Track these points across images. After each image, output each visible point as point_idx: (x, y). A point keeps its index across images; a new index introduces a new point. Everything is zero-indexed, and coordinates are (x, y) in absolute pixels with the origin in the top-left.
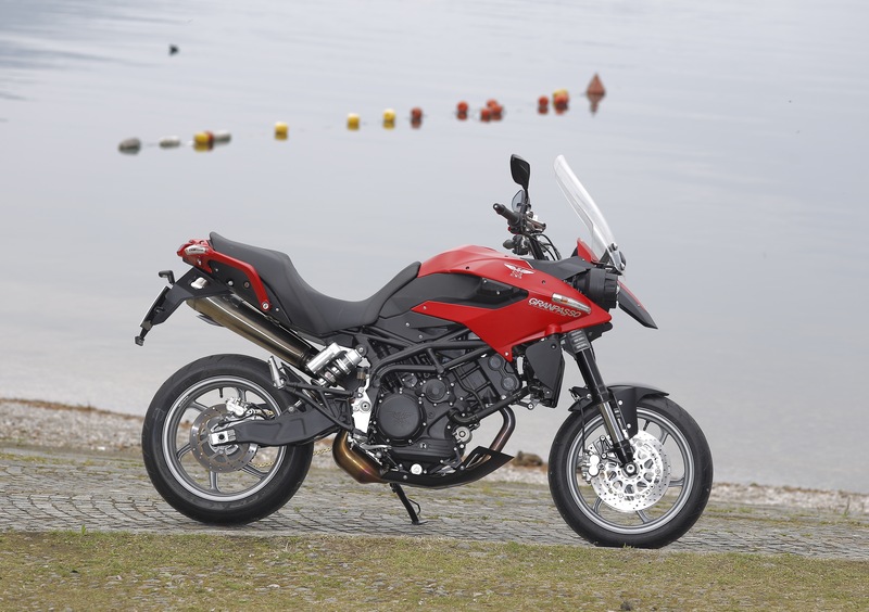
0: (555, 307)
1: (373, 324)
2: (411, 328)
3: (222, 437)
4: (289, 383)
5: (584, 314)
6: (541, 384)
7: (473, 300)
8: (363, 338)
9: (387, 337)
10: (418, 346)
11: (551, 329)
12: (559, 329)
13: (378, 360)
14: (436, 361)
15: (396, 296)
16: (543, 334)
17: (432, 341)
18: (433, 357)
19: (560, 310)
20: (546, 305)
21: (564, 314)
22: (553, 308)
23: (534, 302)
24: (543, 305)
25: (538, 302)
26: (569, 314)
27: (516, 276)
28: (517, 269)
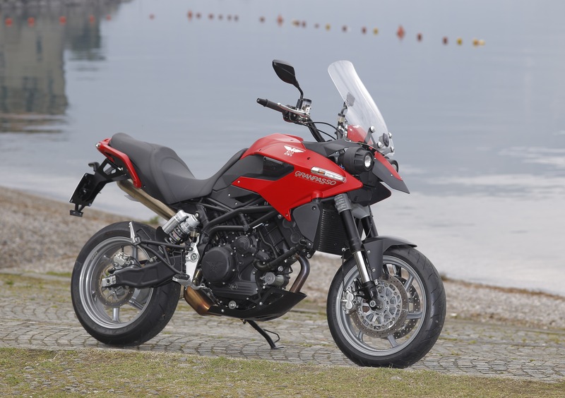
0: (314, 177)
1: (209, 195)
2: (231, 198)
3: (108, 281)
4: (143, 240)
5: (339, 183)
6: (305, 238)
7: (264, 175)
8: (201, 206)
9: (216, 205)
10: (233, 211)
11: (316, 194)
12: (321, 194)
13: (208, 222)
14: (245, 222)
15: (225, 174)
16: (309, 199)
17: (242, 206)
18: (243, 219)
19: (319, 180)
20: (307, 177)
21: (322, 183)
22: (313, 178)
23: (299, 174)
24: (305, 176)
25: (301, 174)
26: (326, 183)
27: (288, 154)
28: (292, 149)
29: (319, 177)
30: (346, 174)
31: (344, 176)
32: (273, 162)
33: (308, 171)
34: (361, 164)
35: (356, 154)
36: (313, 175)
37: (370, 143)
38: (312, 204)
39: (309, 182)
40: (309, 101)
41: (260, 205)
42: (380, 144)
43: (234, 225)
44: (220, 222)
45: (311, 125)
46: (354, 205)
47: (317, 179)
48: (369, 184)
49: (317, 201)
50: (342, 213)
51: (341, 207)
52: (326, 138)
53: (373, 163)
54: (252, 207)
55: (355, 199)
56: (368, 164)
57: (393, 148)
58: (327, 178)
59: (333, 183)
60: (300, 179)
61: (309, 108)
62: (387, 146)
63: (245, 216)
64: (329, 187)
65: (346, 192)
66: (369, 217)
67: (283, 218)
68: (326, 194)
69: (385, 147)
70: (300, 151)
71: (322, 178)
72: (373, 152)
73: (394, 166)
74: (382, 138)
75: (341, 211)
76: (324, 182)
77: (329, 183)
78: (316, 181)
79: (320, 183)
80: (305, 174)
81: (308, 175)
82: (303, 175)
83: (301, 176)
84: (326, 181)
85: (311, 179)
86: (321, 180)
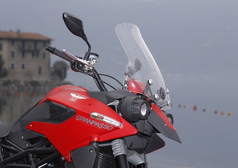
1: (7, 137)
7: (51, 119)
9: (11, 145)
10: (23, 151)
11: (94, 138)
12: (99, 138)
13: (2, 160)
14: (33, 162)
15: (22, 119)
16: (88, 142)
17: (32, 148)
18: (31, 159)
19: (97, 124)
20: (87, 121)
21: (100, 128)
22: (91, 123)
23: (79, 118)
24: (85, 121)
25: (82, 118)
26: (104, 128)
27: (73, 100)
28: (76, 96)
29: (98, 121)
30: (123, 120)
31: (121, 122)
32: (58, 107)
33: (88, 116)
34: (138, 112)
35: (133, 103)
36: (92, 119)
37: (148, 95)
38: (89, 147)
39: (88, 125)
40: (97, 55)
41: (46, 146)
42: (156, 96)
43: (25, 164)
44: (12, 161)
45: (96, 76)
46: (130, 151)
48: (145, 132)
49: (95, 144)
50: (118, 157)
51: (117, 152)
52: (109, 89)
53: (148, 113)
54: (39, 149)
55: (131, 145)
56: (144, 113)
58: (105, 123)
59: (110, 128)
60: (80, 122)
61: (95, 61)
62: (163, 99)
63: (33, 157)
64: (107, 132)
65: (121, 138)
66: (143, 164)
67: (66, 160)
68: (103, 138)
69: (161, 99)
70: (83, 98)
71: (101, 122)
72: (150, 102)
73: (170, 119)
74: (159, 91)
75: (116, 155)
76: (102, 126)
77: (106, 128)
78: (95, 125)
79: (98, 127)
80: (85, 118)
81: (87, 119)
82: (83, 119)
83: (82, 120)
84: (104, 126)
85: (90, 123)
86: (100, 125)
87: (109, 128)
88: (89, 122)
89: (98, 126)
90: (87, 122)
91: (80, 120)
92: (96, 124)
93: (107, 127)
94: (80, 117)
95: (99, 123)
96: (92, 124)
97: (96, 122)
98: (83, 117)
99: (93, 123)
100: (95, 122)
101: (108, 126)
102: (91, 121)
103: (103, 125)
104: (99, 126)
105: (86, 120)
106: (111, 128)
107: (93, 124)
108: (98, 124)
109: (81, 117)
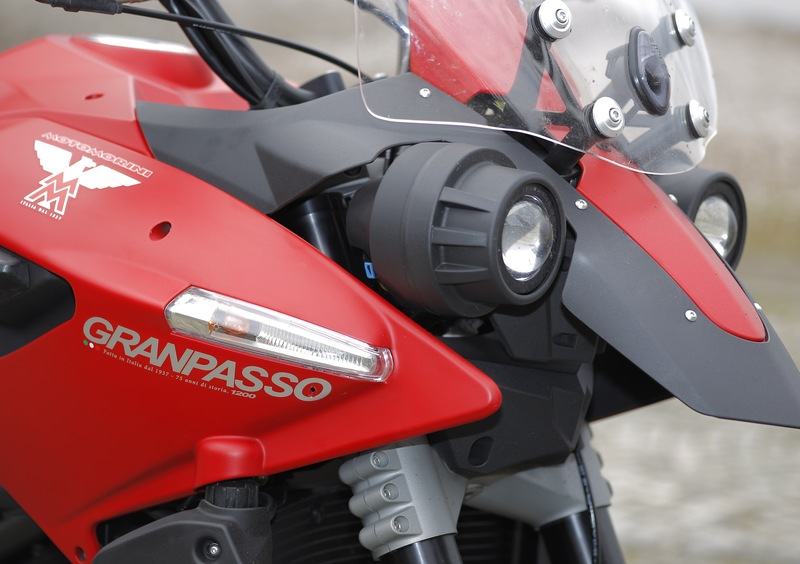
0: (191, 359)
5: (347, 389)
19: (222, 372)
21: (247, 392)
22: (185, 364)
23: (105, 336)
24: (140, 351)
25: (117, 337)
26: (269, 390)
27: (46, 204)
28: (72, 162)
29: (222, 354)
33: (152, 321)
35: (442, 205)
36: (182, 344)
39: (167, 379)
47: (214, 370)
56: (522, 258)
57: (697, 114)
59: (312, 390)
60: (112, 363)
62: (659, 107)
64: (291, 414)
68: (285, 451)
71: (244, 359)
74: (621, 61)
75: (385, 551)
76: (258, 385)
77: (288, 391)
78: (207, 378)
79: (229, 389)
80: (136, 337)
81: (153, 342)
82: (126, 344)
83: (119, 347)
84: (267, 382)
85: (177, 367)
86: (239, 375)
87: (306, 392)
88: (168, 360)
89: (230, 384)
90: (157, 361)
91: (111, 346)
92: (216, 374)
93: (294, 385)
94: (103, 328)
95: (231, 365)
96: (187, 372)
97: (213, 361)
98: (121, 329)
99: (194, 364)
100: (202, 361)
101: (293, 378)
102: (179, 355)
103: (264, 373)
104: (240, 384)
105: (148, 349)
106: (320, 387)
107: (197, 374)
108: (225, 372)
109: (109, 327)
